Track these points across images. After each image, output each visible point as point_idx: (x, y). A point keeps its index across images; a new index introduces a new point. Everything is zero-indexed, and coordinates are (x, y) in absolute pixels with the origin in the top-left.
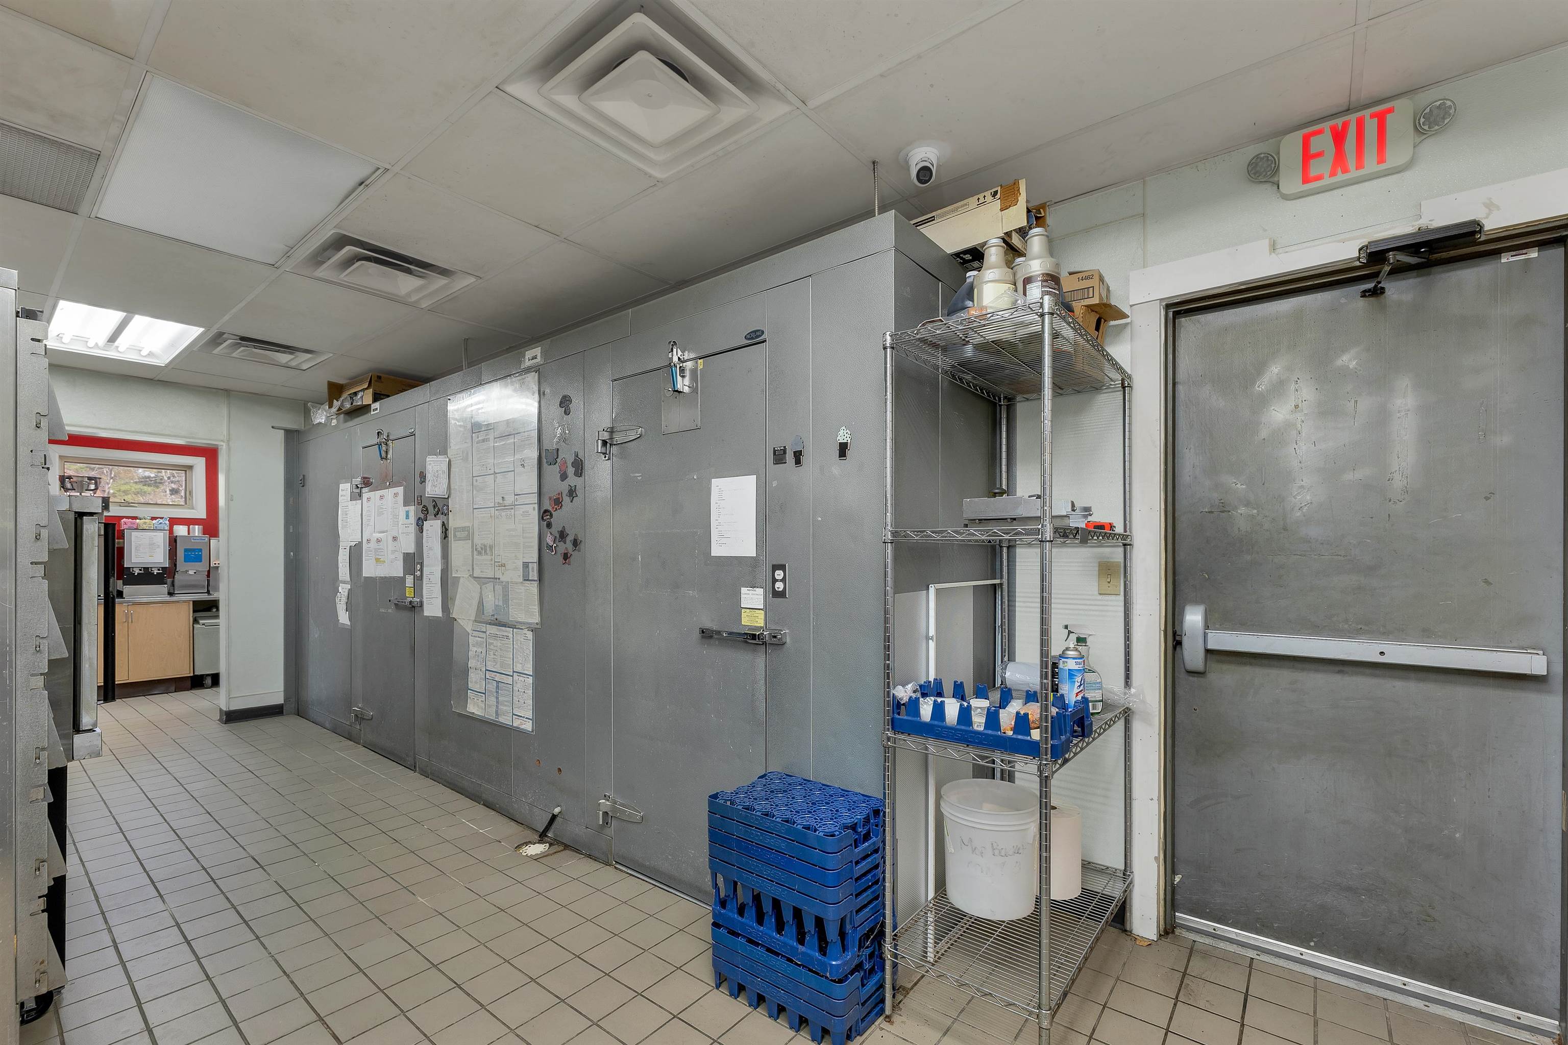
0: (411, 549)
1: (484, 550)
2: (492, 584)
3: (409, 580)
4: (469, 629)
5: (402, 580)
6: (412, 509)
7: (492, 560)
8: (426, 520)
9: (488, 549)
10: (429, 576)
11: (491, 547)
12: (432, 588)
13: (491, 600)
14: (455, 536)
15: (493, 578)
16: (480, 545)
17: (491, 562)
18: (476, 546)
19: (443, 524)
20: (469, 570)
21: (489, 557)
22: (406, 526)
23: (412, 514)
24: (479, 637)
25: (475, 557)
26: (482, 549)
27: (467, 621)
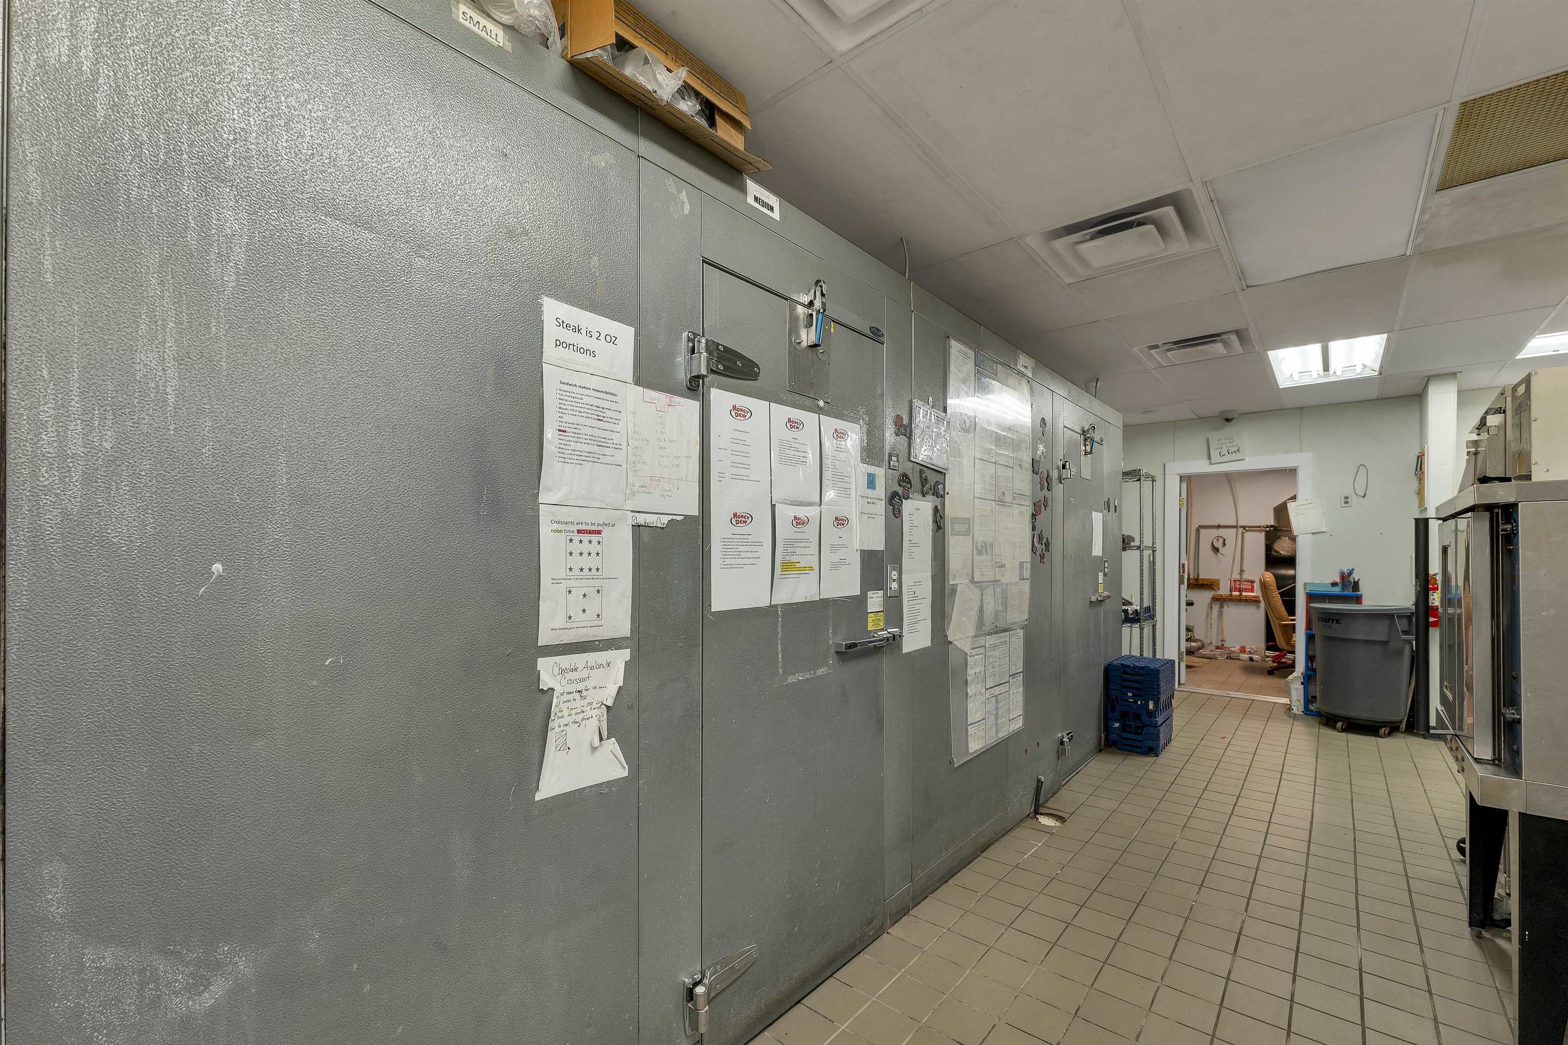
0: (878, 543)
1: (982, 549)
2: (992, 587)
3: (875, 601)
4: (967, 649)
5: (859, 602)
6: (880, 472)
7: (992, 560)
8: (907, 498)
9: (989, 548)
10: (914, 589)
11: (992, 545)
12: (918, 607)
13: (990, 607)
14: (953, 529)
15: (994, 581)
16: (980, 543)
17: (992, 563)
18: (976, 543)
19: (936, 510)
20: (968, 574)
21: (989, 557)
22: (870, 501)
23: (880, 482)
24: (977, 655)
25: (975, 557)
26: (982, 547)
27: (966, 639)
